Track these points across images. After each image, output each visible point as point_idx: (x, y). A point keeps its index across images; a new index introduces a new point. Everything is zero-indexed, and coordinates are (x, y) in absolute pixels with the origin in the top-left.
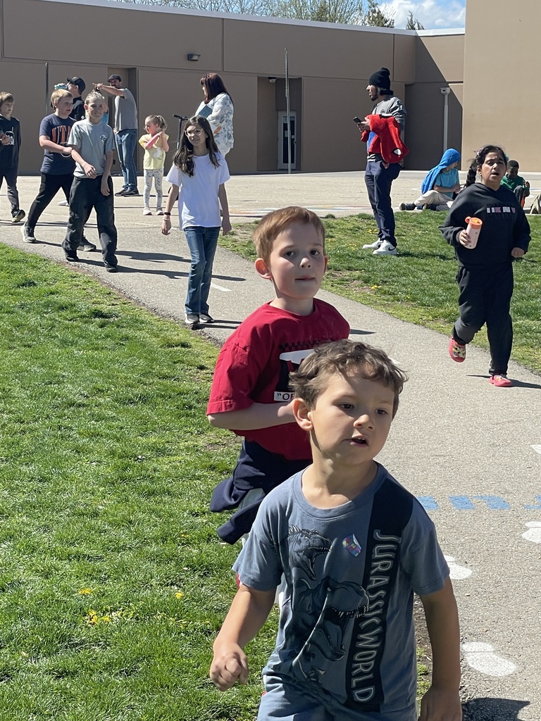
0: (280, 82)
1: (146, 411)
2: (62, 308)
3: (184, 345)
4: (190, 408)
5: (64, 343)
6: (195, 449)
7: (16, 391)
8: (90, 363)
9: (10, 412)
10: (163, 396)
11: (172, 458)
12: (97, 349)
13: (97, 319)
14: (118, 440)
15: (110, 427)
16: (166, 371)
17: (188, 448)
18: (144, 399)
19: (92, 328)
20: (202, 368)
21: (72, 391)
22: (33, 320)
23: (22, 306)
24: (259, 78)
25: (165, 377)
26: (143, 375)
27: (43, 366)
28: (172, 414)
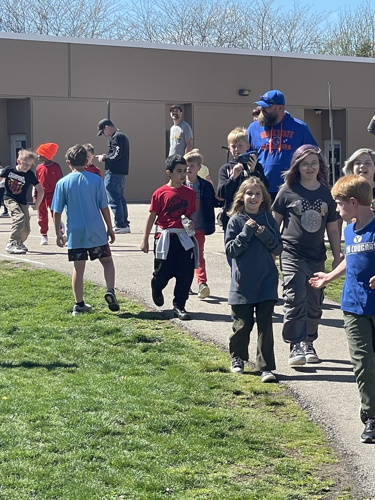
0: (325, 113)
1: (177, 439)
2: (108, 333)
3: (222, 370)
4: (223, 436)
5: (107, 368)
6: (224, 481)
7: (55, 420)
8: (130, 389)
9: (47, 441)
10: (196, 424)
11: (200, 491)
12: (137, 375)
13: (141, 344)
14: (148, 471)
15: (141, 458)
16: (202, 396)
17: (217, 480)
18: (178, 426)
19: (134, 352)
20: (238, 393)
21: (107, 419)
22: (80, 345)
23: (70, 332)
24: (305, 110)
25: (201, 403)
26: (180, 401)
27: (83, 392)
28: (203, 442)
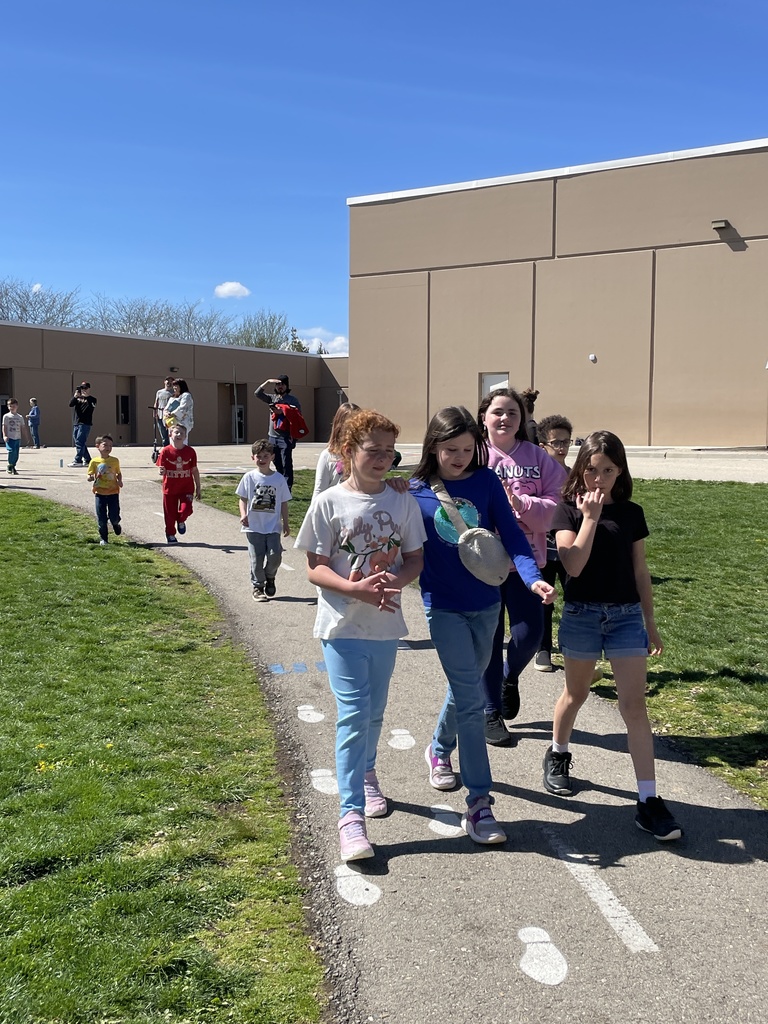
0: (232, 385)
1: (111, 608)
2: (66, 537)
3: (149, 561)
4: (145, 605)
5: (63, 561)
6: (143, 635)
7: (21, 597)
8: (78, 575)
9: (14, 612)
10: (126, 598)
11: (125, 642)
12: (85, 565)
13: (90, 544)
14: (88, 630)
15: (83, 621)
16: (132, 579)
17: (137, 635)
18: (113, 599)
19: (85, 549)
20: (158, 577)
21: (61, 596)
22: (43, 545)
23: (37, 536)
24: (219, 384)
25: (131, 584)
26: (116, 583)
27: (43, 578)
28: (130, 609)
